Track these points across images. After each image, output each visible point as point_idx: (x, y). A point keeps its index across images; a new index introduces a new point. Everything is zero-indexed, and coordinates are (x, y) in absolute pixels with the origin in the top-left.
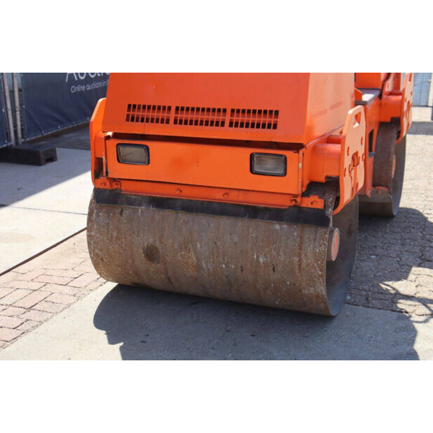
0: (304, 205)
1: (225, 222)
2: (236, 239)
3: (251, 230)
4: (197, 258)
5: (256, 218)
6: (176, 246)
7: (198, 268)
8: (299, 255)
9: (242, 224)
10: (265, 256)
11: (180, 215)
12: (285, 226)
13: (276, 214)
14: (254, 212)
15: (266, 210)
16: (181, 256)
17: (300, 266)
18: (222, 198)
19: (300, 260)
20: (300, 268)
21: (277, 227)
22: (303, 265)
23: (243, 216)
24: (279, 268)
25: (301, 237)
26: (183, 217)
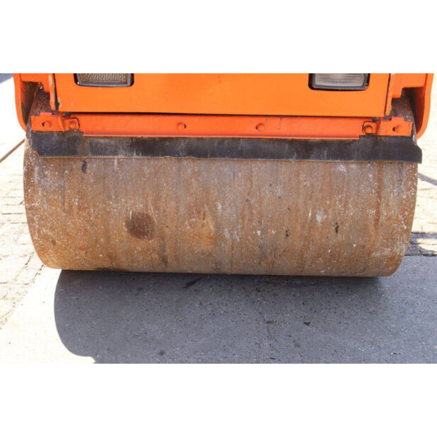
0: (382, 132)
1: (260, 168)
2: (279, 191)
3: (302, 177)
4: (217, 226)
5: (308, 157)
6: (182, 210)
7: (217, 239)
8: (378, 206)
9: (287, 169)
10: (326, 212)
11: (185, 163)
12: (353, 166)
13: (340, 150)
14: (304, 149)
15: (324, 144)
16: (190, 225)
17: (377, 220)
18: (255, 131)
19: (378, 213)
20: (376, 225)
21: (342, 168)
22: (383, 219)
23: (288, 156)
24: (345, 227)
25: (380, 180)
26: (190, 166)
